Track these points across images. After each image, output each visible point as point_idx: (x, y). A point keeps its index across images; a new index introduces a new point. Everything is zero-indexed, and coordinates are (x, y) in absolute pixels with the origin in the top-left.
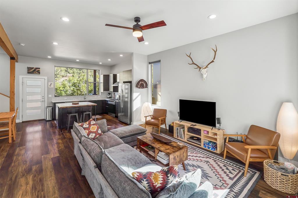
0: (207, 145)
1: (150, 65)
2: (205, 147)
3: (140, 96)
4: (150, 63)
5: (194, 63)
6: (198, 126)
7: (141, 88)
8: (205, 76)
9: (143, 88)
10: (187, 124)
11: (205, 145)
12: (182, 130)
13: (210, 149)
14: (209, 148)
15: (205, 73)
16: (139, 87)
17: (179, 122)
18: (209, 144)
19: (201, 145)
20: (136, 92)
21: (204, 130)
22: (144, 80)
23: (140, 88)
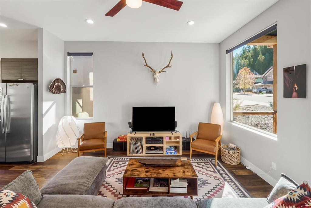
0: (169, 151)
1: (69, 57)
2: (167, 154)
3: (54, 106)
4: (69, 54)
5: (147, 65)
6: (158, 134)
7: (56, 93)
8: (158, 80)
9: (60, 92)
10: (144, 135)
11: (167, 151)
12: (139, 143)
13: (173, 154)
14: (171, 153)
15: (158, 78)
16: (54, 90)
17: (133, 135)
18: (171, 149)
19: (163, 153)
20: (48, 100)
21: (166, 137)
22: (61, 80)
23: (54, 93)
